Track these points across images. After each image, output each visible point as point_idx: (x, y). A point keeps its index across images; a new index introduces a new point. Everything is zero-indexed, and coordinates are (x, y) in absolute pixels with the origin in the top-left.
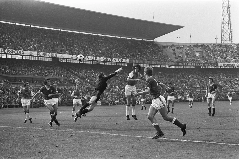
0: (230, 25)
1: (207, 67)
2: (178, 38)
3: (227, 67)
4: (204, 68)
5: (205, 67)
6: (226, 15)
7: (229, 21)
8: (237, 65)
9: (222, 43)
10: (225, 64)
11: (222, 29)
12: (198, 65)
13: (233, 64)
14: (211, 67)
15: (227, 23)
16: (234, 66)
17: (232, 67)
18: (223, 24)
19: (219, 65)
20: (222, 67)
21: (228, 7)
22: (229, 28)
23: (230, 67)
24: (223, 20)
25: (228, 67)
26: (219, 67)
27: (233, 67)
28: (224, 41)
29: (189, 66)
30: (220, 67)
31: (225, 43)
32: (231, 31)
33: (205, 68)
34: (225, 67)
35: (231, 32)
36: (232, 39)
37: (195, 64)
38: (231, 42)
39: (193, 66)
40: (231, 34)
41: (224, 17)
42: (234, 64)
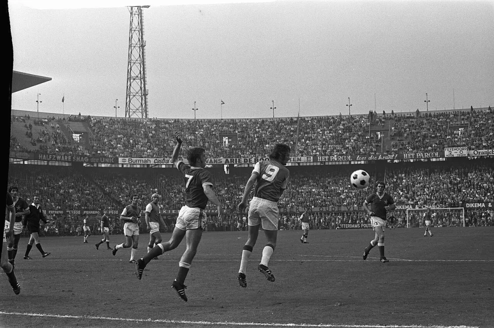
0: (144, 81)
1: (95, 165)
2: (37, 101)
3: (135, 166)
4: (89, 166)
5: (93, 164)
6: (137, 62)
7: (142, 73)
8: (156, 161)
9: (128, 116)
10: (132, 159)
11: (128, 88)
12: (77, 159)
13: (147, 159)
14: (103, 165)
15: (137, 77)
16: (149, 163)
17: (146, 167)
18: (130, 79)
19: (120, 160)
20: (125, 166)
21: (141, 46)
22: (141, 87)
23: (142, 166)
24: (129, 72)
25: (138, 166)
26: (120, 166)
27: (148, 165)
28: (131, 113)
29: (58, 161)
30: (123, 164)
31: (134, 116)
32: (145, 93)
33: (91, 166)
34: (132, 166)
35: (145, 95)
36: (146, 110)
37: (72, 158)
38: (144, 114)
39: (68, 162)
40: (145, 99)
41: (132, 64)
42: (149, 159)
